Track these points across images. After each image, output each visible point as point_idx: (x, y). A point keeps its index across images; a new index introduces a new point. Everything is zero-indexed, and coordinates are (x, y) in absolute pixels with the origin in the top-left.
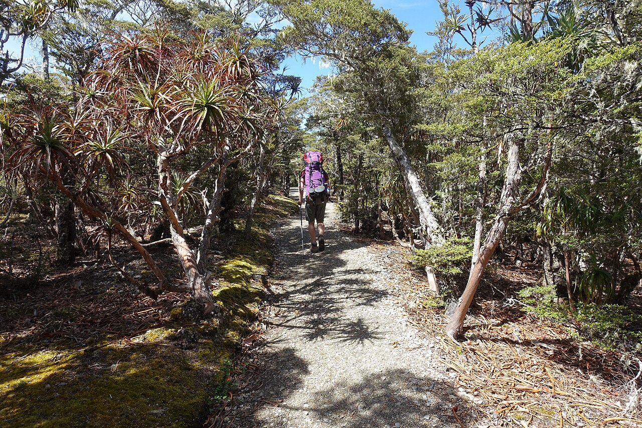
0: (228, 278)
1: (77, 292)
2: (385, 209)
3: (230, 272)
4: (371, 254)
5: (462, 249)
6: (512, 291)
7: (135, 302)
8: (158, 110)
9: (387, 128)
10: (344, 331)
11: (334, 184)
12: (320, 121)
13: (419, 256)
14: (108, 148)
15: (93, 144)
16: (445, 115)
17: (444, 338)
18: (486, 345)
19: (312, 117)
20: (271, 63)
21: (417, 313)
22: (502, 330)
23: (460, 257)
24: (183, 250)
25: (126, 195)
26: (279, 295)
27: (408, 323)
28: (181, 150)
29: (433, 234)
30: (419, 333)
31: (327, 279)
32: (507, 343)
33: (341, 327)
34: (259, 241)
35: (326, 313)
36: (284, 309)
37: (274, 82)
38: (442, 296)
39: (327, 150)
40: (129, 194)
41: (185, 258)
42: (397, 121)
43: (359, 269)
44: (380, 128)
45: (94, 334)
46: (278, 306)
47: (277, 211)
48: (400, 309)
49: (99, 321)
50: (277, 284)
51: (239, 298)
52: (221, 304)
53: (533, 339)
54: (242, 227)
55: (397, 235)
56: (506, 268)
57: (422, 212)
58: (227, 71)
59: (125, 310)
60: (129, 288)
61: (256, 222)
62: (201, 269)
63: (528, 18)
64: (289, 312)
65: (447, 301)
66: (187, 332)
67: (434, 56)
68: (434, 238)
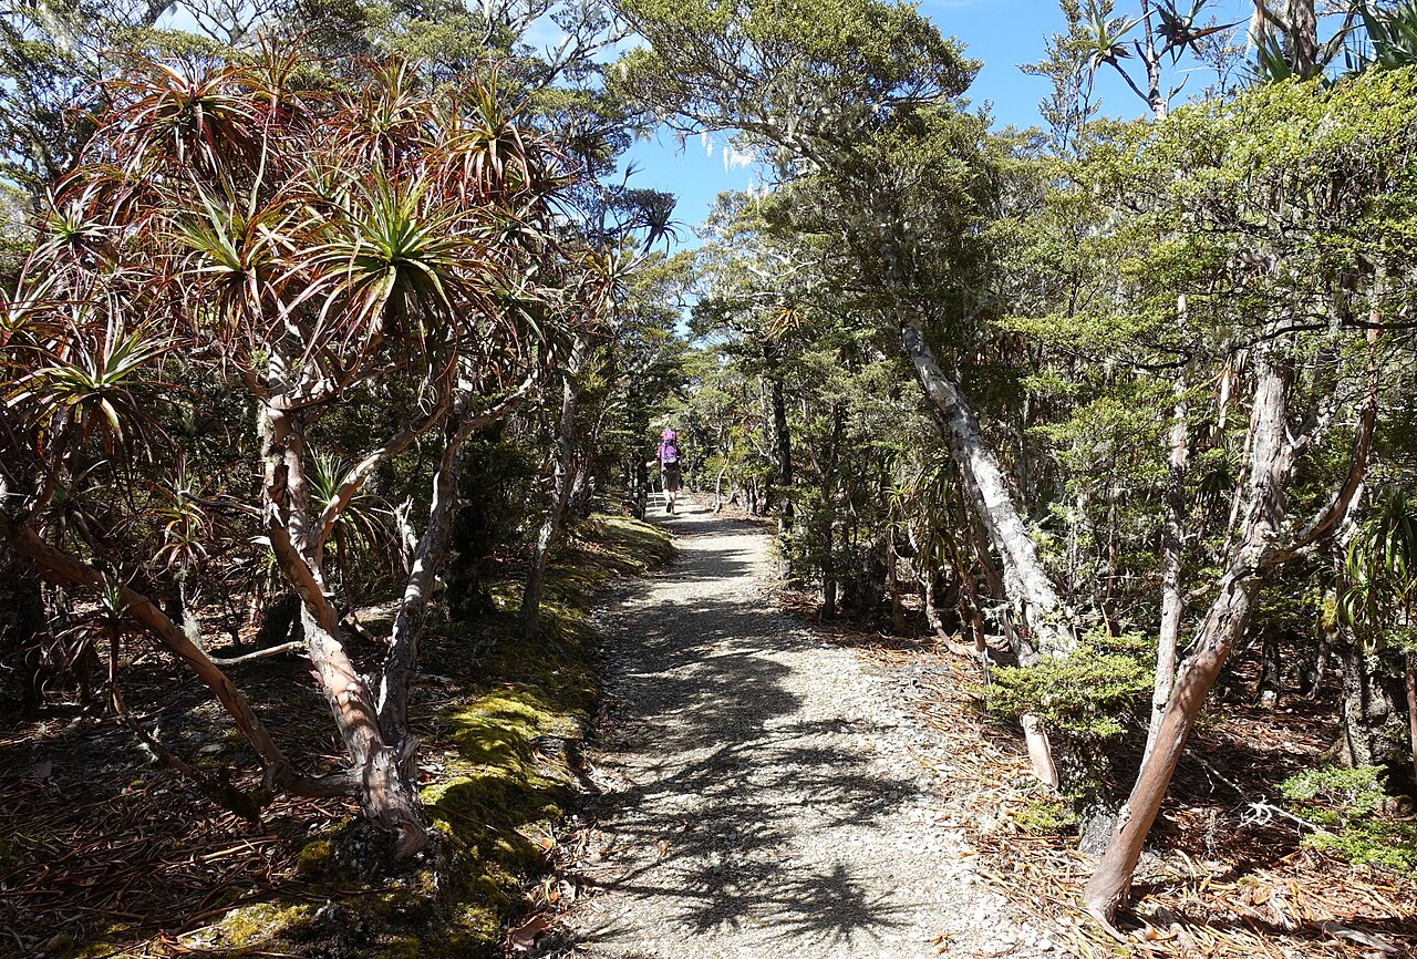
0: (470, 750)
1: (35, 795)
2: (906, 551)
3: (476, 733)
4: (868, 677)
5: (1124, 665)
6: (1257, 778)
7: (200, 824)
8: (254, 275)
9: (913, 330)
10: (794, 904)
11: (768, 485)
12: (727, 314)
13: (1007, 685)
14: (107, 385)
15: (62, 373)
16: (1073, 293)
17: (1080, 922)
18: (1197, 940)
19: (705, 304)
20: (593, 154)
21: (1002, 847)
22: (1238, 893)
23: (1120, 689)
24: (336, 675)
25: (176, 519)
26: (613, 795)
27: (978, 878)
28: (326, 390)
29: (1042, 623)
30: (1008, 907)
31: (749, 748)
32: (1255, 932)
33: (787, 891)
34: (561, 641)
35: (746, 850)
36: (626, 838)
37: (600, 208)
38: (1071, 798)
39: (748, 394)
40: (183, 516)
41: (343, 698)
42: (939, 311)
43: (837, 721)
44: (892, 332)
45: (74, 923)
46: (610, 829)
47: (613, 558)
48: (953, 836)
49: (91, 882)
50: (609, 765)
51: (499, 809)
52: (445, 830)
53: (1325, 918)
54: (514, 604)
55: (940, 623)
56: (1235, 712)
57: (1011, 561)
58: (461, 168)
59: (168, 847)
60: (187, 781)
61: (554, 590)
62: (389, 730)
63: (1304, 23)
64: (641, 846)
65: (1084, 811)
66: (344, 914)
67: (1034, 141)
68: (1044, 635)
